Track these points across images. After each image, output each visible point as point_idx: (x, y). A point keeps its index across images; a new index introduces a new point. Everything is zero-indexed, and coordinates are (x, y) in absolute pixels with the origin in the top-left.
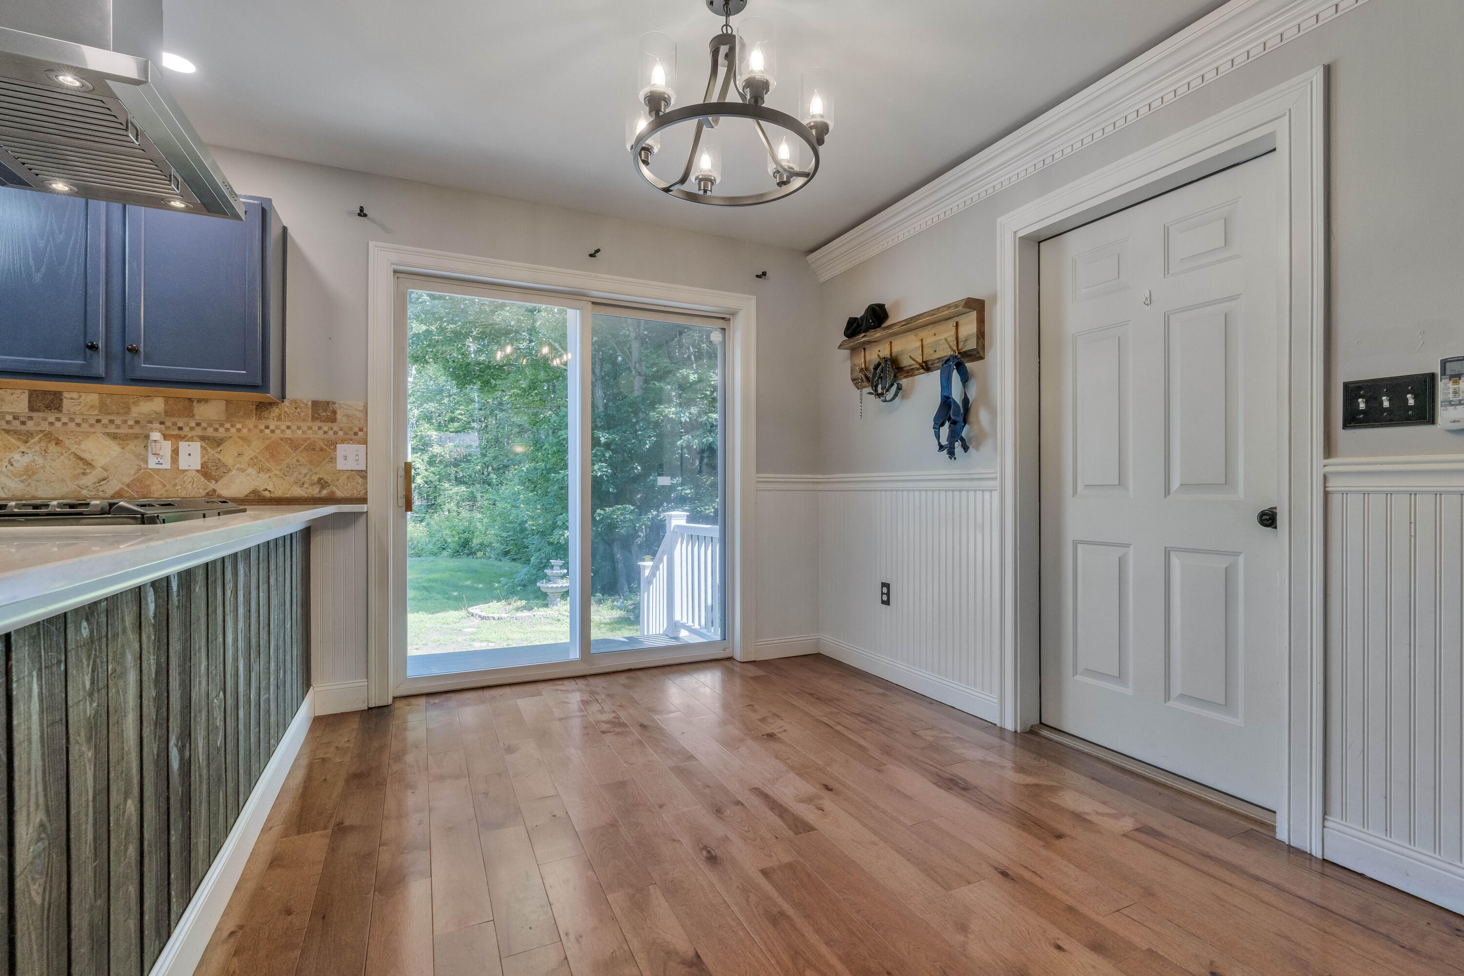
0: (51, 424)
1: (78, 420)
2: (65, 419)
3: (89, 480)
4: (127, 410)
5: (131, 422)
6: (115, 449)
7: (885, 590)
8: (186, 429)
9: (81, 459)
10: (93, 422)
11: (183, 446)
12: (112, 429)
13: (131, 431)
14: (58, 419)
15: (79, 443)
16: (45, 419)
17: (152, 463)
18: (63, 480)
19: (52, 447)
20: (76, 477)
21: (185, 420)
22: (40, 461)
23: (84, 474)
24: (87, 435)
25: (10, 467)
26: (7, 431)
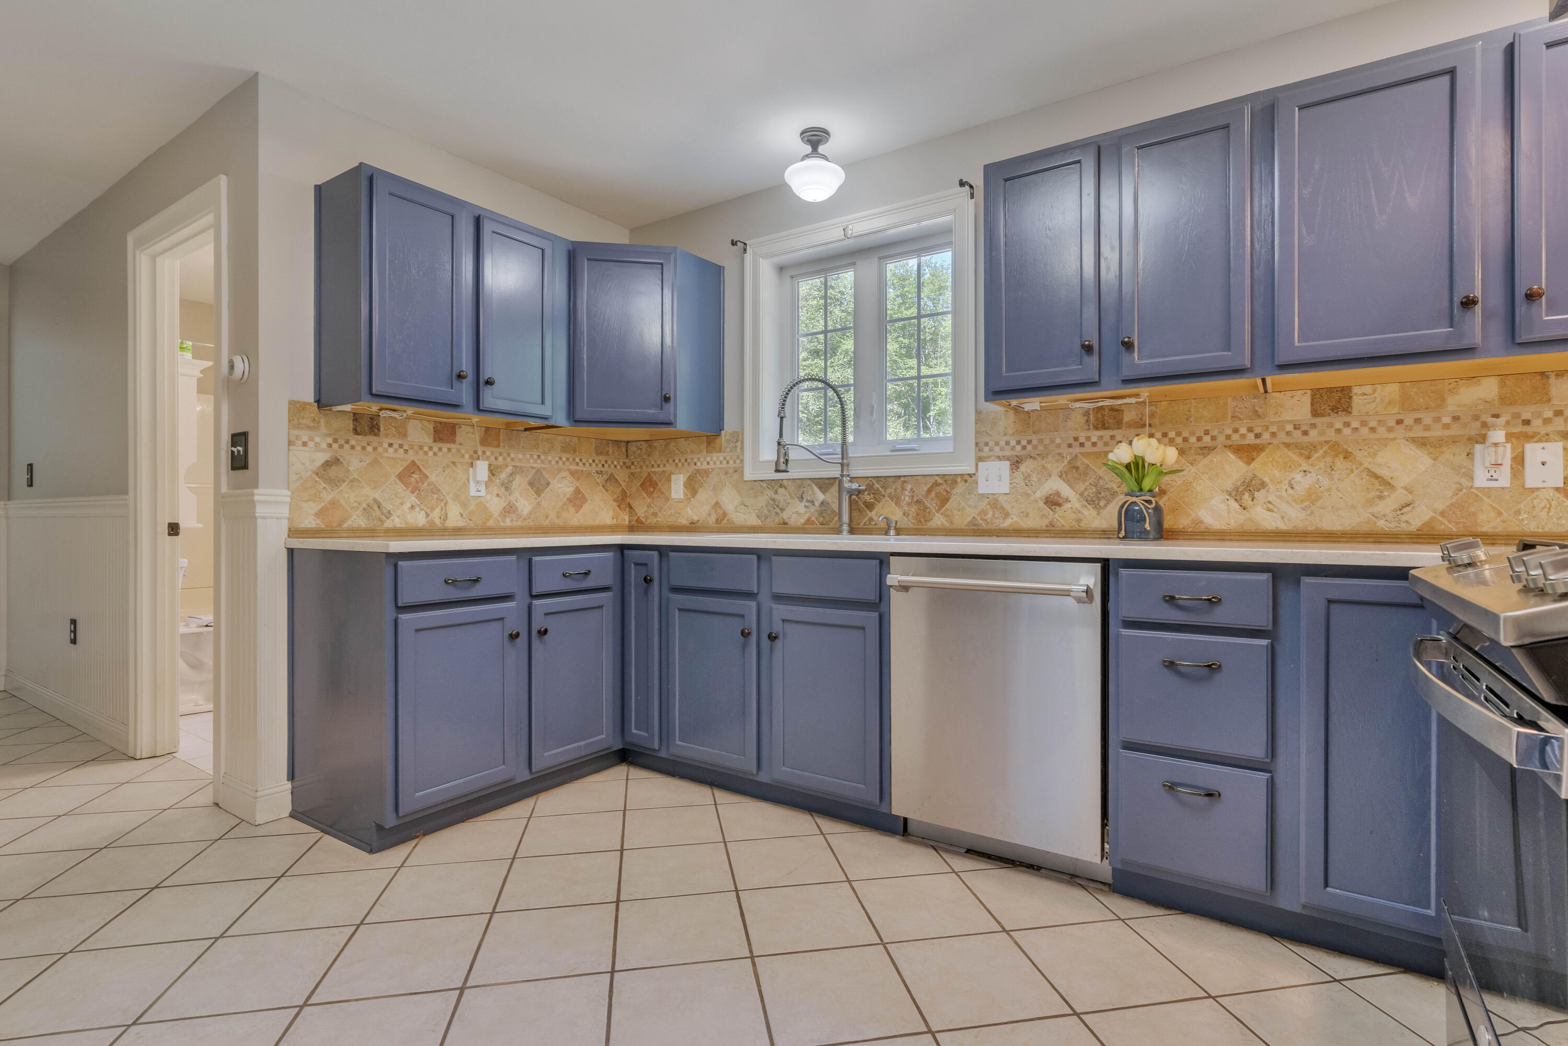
0: (1338, 431)
1: (1372, 424)
2: (1355, 424)
3: (1387, 506)
4: (1441, 401)
5: (1447, 420)
6: (1422, 460)
8: (1537, 423)
9: (1377, 477)
10: (1392, 423)
11: (1534, 451)
12: (1419, 432)
13: (1447, 433)
14: (1347, 424)
15: (1374, 455)
16: (1330, 425)
17: (1481, 480)
18: (1353, 507)
19: (1340, 463)
20: (1370, 502)
21: (1533, 408)
22: (1325, 482)
23: (1380, 498)
24: (1384, 443)
25: (1290, 491)
26: (1287, 445)
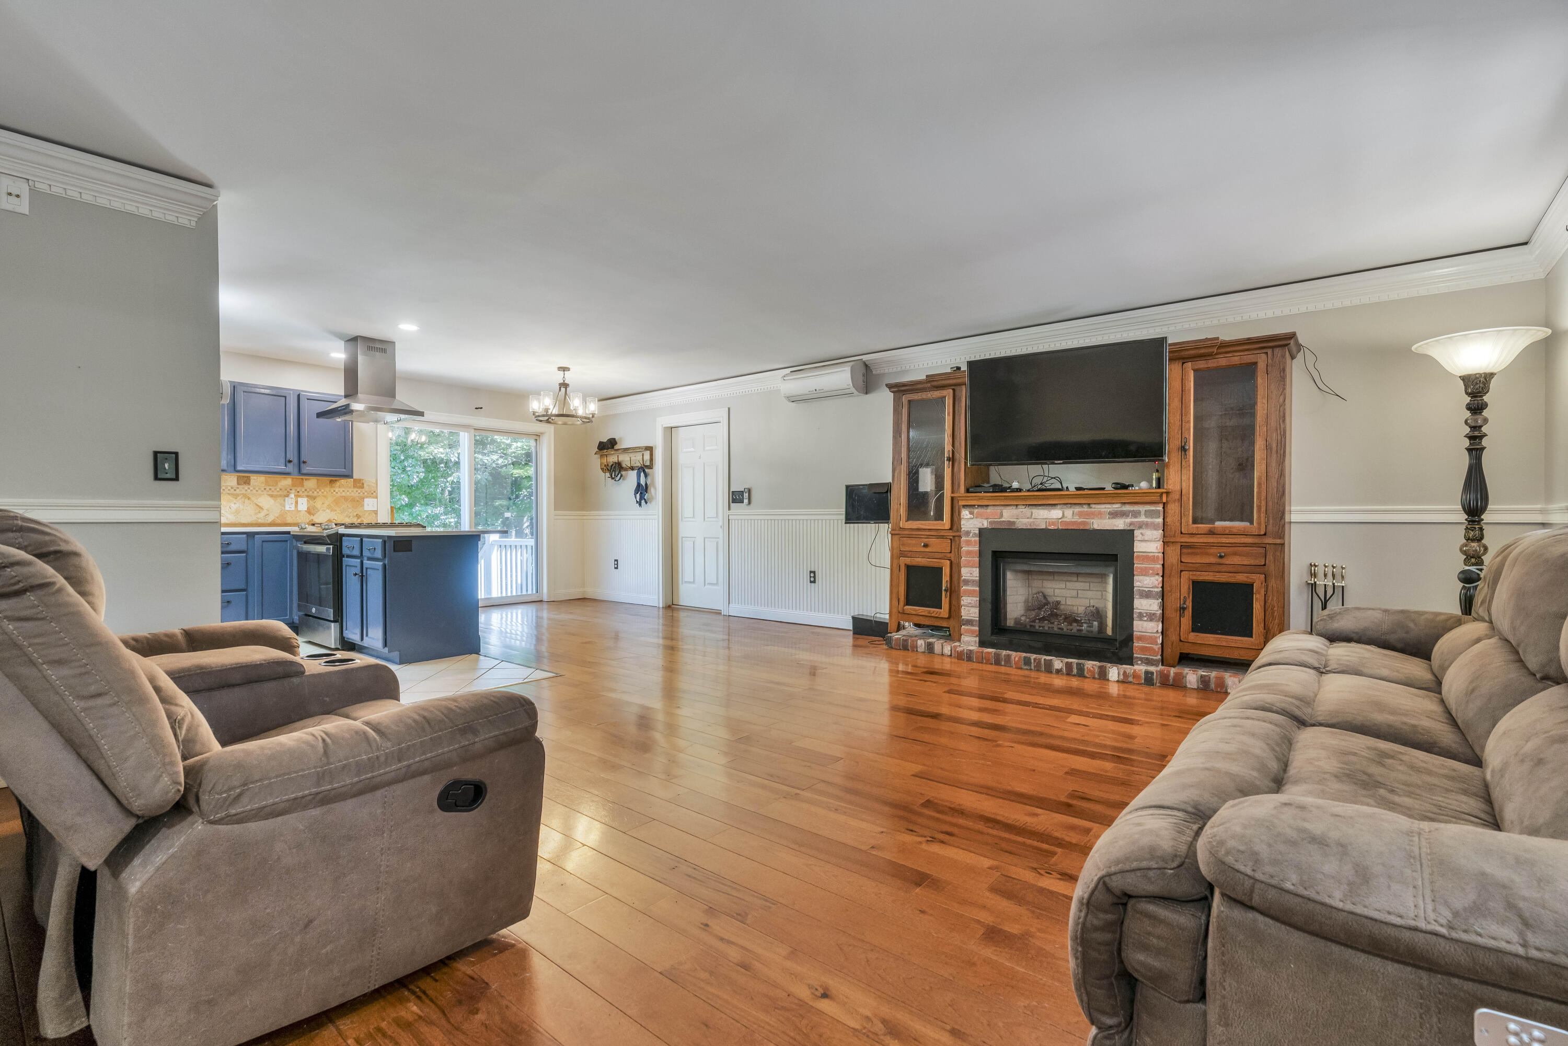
0: (246, 490)
1: (257, 489)
2: (251, 489)
3: (261, 515)
4: (277, 484)
5: (278, 489)
6: (271, 501)
7: (616, 563)
8: (301, 492)
9: (258, 506)
10: (263, 489)
11: (300, 500)
12: (270, 493)
13: (279, 493)
14: (249, 488)
15: (257, 499)
16: (243, 488)
17: (287, 508)
18: (251, 516)
19: (247, 501)
20: (256, 514)
21: (300, 488)
22: (242, 507)
23: (259, 512)
24: (260, 495)
25: (232, 509)
26: (229, 494)
